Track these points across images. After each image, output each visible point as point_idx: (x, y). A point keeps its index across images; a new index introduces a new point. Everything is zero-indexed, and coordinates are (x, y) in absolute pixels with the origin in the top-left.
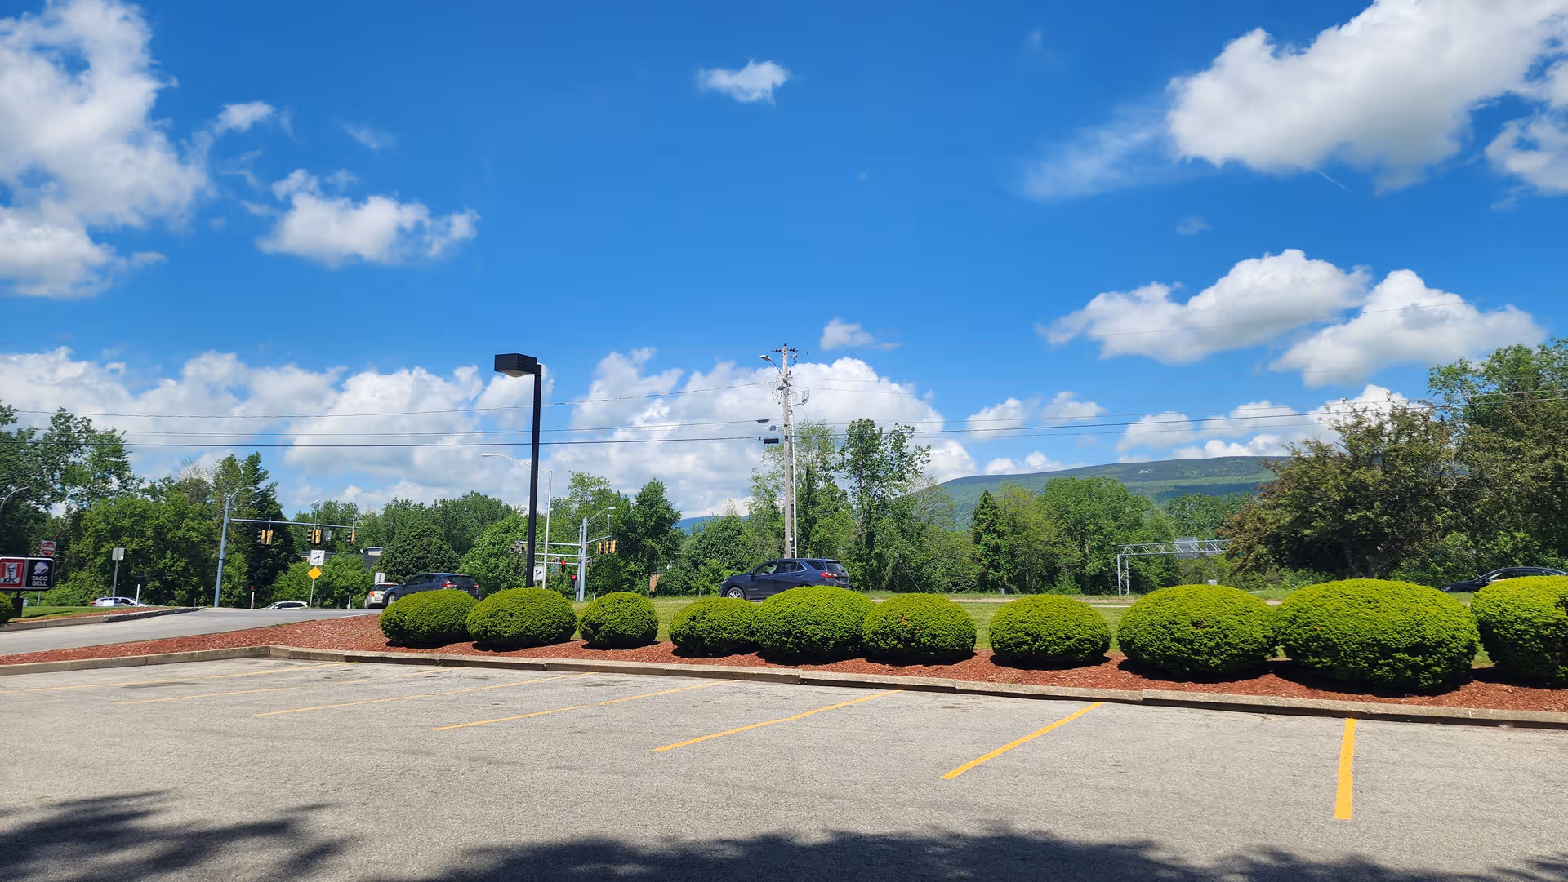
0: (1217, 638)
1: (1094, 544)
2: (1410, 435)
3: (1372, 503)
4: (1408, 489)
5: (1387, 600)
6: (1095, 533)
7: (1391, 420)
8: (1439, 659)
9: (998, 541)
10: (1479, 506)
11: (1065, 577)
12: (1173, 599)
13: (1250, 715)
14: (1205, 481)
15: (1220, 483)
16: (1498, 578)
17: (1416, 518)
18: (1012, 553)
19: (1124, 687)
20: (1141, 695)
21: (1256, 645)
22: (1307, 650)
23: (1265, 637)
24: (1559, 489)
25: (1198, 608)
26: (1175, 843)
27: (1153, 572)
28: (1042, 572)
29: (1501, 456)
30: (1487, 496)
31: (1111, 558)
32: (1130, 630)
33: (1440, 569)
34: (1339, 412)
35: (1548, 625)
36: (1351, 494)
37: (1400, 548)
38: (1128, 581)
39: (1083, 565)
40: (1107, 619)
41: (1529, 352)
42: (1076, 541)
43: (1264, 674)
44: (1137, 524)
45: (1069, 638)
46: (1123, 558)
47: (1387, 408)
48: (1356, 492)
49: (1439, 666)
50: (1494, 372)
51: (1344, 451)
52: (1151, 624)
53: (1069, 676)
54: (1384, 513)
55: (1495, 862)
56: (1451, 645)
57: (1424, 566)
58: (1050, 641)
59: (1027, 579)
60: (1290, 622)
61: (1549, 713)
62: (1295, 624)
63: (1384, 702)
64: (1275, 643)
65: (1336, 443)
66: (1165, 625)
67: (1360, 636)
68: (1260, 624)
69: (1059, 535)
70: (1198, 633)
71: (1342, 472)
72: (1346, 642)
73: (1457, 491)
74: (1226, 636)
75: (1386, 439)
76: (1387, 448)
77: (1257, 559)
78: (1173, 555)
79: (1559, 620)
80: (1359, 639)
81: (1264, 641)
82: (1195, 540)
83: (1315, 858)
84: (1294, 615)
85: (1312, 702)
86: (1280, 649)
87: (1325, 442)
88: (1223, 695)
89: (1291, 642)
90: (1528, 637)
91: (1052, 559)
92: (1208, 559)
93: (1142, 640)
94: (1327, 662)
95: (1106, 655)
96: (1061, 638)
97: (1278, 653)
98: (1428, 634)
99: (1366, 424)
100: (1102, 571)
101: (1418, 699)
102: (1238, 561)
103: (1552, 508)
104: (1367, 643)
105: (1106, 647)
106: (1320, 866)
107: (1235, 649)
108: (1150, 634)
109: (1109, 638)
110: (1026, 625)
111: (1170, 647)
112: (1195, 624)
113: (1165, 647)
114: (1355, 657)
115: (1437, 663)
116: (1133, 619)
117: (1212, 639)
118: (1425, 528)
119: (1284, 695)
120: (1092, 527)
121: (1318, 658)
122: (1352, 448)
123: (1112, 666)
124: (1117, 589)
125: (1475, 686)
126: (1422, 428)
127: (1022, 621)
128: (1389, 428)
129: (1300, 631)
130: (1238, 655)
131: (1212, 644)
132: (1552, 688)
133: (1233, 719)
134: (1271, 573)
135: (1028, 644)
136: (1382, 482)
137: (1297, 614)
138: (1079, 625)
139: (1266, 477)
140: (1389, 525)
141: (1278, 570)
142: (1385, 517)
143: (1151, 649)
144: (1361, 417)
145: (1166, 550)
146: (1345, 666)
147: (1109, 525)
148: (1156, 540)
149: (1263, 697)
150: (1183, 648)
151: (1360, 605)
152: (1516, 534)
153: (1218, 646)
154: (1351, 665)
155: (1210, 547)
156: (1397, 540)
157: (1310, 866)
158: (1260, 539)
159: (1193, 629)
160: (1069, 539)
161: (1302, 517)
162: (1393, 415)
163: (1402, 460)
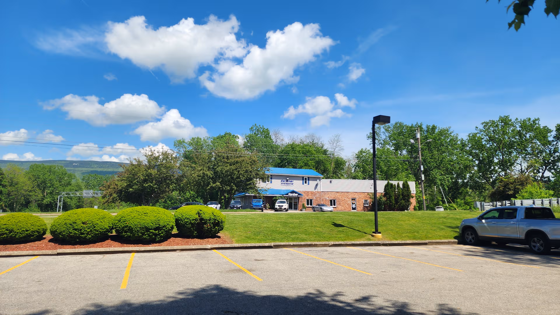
0: (91, 228)
1: (49, 191)
2: (166, 160)
3: (152, 181)
4: (163, 177)
5: (151, 213)
6: (50, 187)
7: (161, 155)
8: (163, 231)
9: (2, 190)
10: (182, 183)
11: (33, 205)
12: (76, 213)
13: (99, 255)
14: (99, 170)
15: (104, 171)
16: (185, 205)
17: (165, 186)
18: (9, 194)
19: (50, 249)
20: (56, 252)
21: (106, 230)
22: (123, 231)
23: (109, 227)
24: (203, 180)
25: (86, 217)
26: (57, 309)
27: (73, 203)
28: (22, 202)
29: (190, 169)
30: (185, 180)
31: (56, 197)
32: (56, 226)
33: (170, 203)
34: (147, 150)
35: (193, 220)
36: (147, 178)
37: (159, 196)
38: (62, 206)
39: (43, 199)
40: (46, 222)
41: (200, 139)
42: (41, 190)
43: (107, 240)
44: (69, 184)
45: (27, 231)
46: (61, 197)
47: (161, 150)
48: (148, 177)
49: (163, 233)
50: (192, 144)
51: (147, 163)
52: (66, 224)
53: (25, 246)
54: (155, 184)
55: (167, 295)
56: (167, 227)
57: (165, 202)
58: (18, 233)
59: (15, 205)
60: (119, 221)
61: (190, 246)
62: (120, 222)
63: (146, 246)
64: (113, 228)
65: (145, 161)
66: (71, 224)
67: (140, 225)
68: (108, 222)
69: (33, 187)
70: (84, 226)
71: (145, 170)
72: (136, 227)
73: (177, 178)
74: (95, 227)
75: (160, 161)
76: (159, 164)
77: (113, 199)
78: (82, 196)
79: (196, 218)
80: (140, 226)
81: (109, 228)
82: (92, 191)
83: (110, 304)
84: (120, 219)
85: (122, 249)
86: (114, 231)
87: (141, 160)
88: (90, 249)
89: (118, 228)
90: (188, 223)
91: (28, 197)
92: (96, 198)
93: (61, 230)
94: (129, 234)
95: (44, 237)
96: (24, 231)
97: (113, 232)
98: (161, 224)
99: (155, 155)
100: (50, 202)
101: (155, 244)
102: (106, 199)
103: (201, 185)
104: (142, 227)
105: (44, 233)
106: (111, 307)
107: (97, 231)
108: (64, 227)
109: (46, 230)
110: (7, 226)
111: (72, 232)
112: (83, 223)
113: (70, 232)
114: (138, 232)
115: (162, 233)
116: (58, 222)
117: (89, 228)
118: (167, 190)
119: (113, 247)
120: (49, 184)
121: (126, 233)
122: (149, 162)
123: (46, 241)
124: (56, 210)
125: (172, 239)
126: (170, 158)
127: (5, 224)
128: (161, 157)
129: (121, 224)
130: (98, 234)
131: (89, 230)
132: (192, 238)
133: (92, 257)
134: (117, 203)
135: (7, 234)
136: (157, 174)
137: (121, 218)
138: (33, 225)
139: (121, 170)
140: (156, 188)
141: (120, 202)
142: (156, 186)
143: (64, 233)
144: (153, 153)
145: (79, 194)
146: (134, 235)
147: (57, 184)
148: (76, 191)
149: (105, 248)
150: (77, 233)
151: (142, 215)
152: (191, 192)
153: (91, 231)
154: (136, 235)
155: (97, 194)
156: (158, 193)
157: (108, 307)
158: (115, 191)
159: (82, 225)
160: (38, 189)
161: (130, 184)
162: (162, 153)
163: (163, 167)
